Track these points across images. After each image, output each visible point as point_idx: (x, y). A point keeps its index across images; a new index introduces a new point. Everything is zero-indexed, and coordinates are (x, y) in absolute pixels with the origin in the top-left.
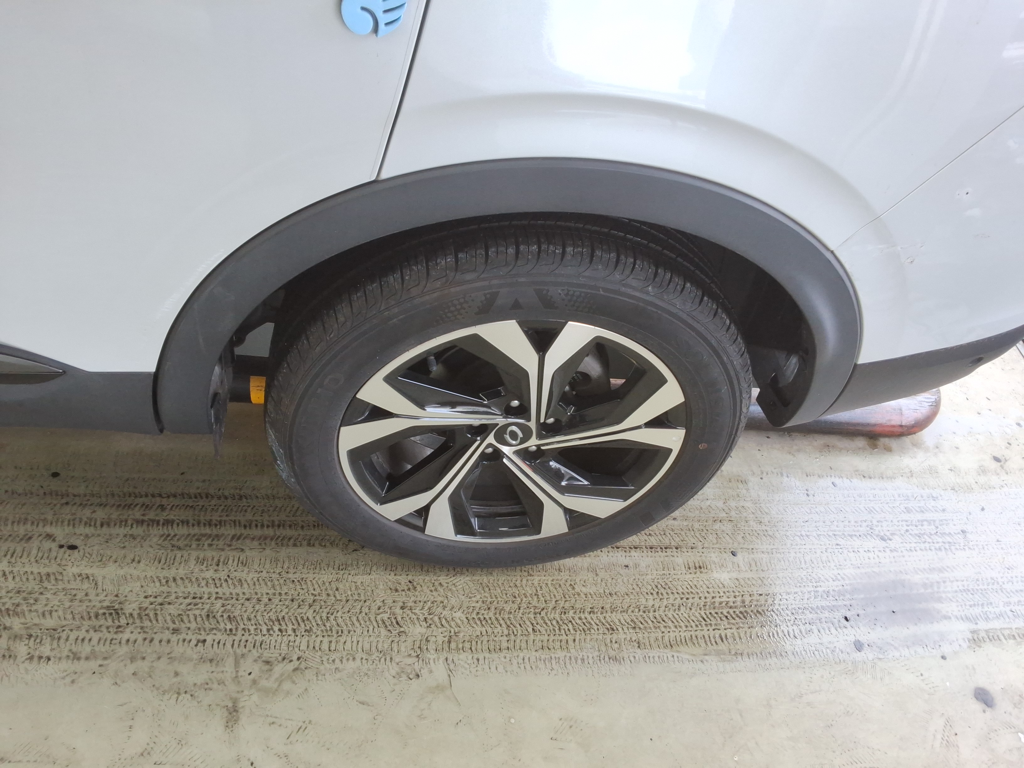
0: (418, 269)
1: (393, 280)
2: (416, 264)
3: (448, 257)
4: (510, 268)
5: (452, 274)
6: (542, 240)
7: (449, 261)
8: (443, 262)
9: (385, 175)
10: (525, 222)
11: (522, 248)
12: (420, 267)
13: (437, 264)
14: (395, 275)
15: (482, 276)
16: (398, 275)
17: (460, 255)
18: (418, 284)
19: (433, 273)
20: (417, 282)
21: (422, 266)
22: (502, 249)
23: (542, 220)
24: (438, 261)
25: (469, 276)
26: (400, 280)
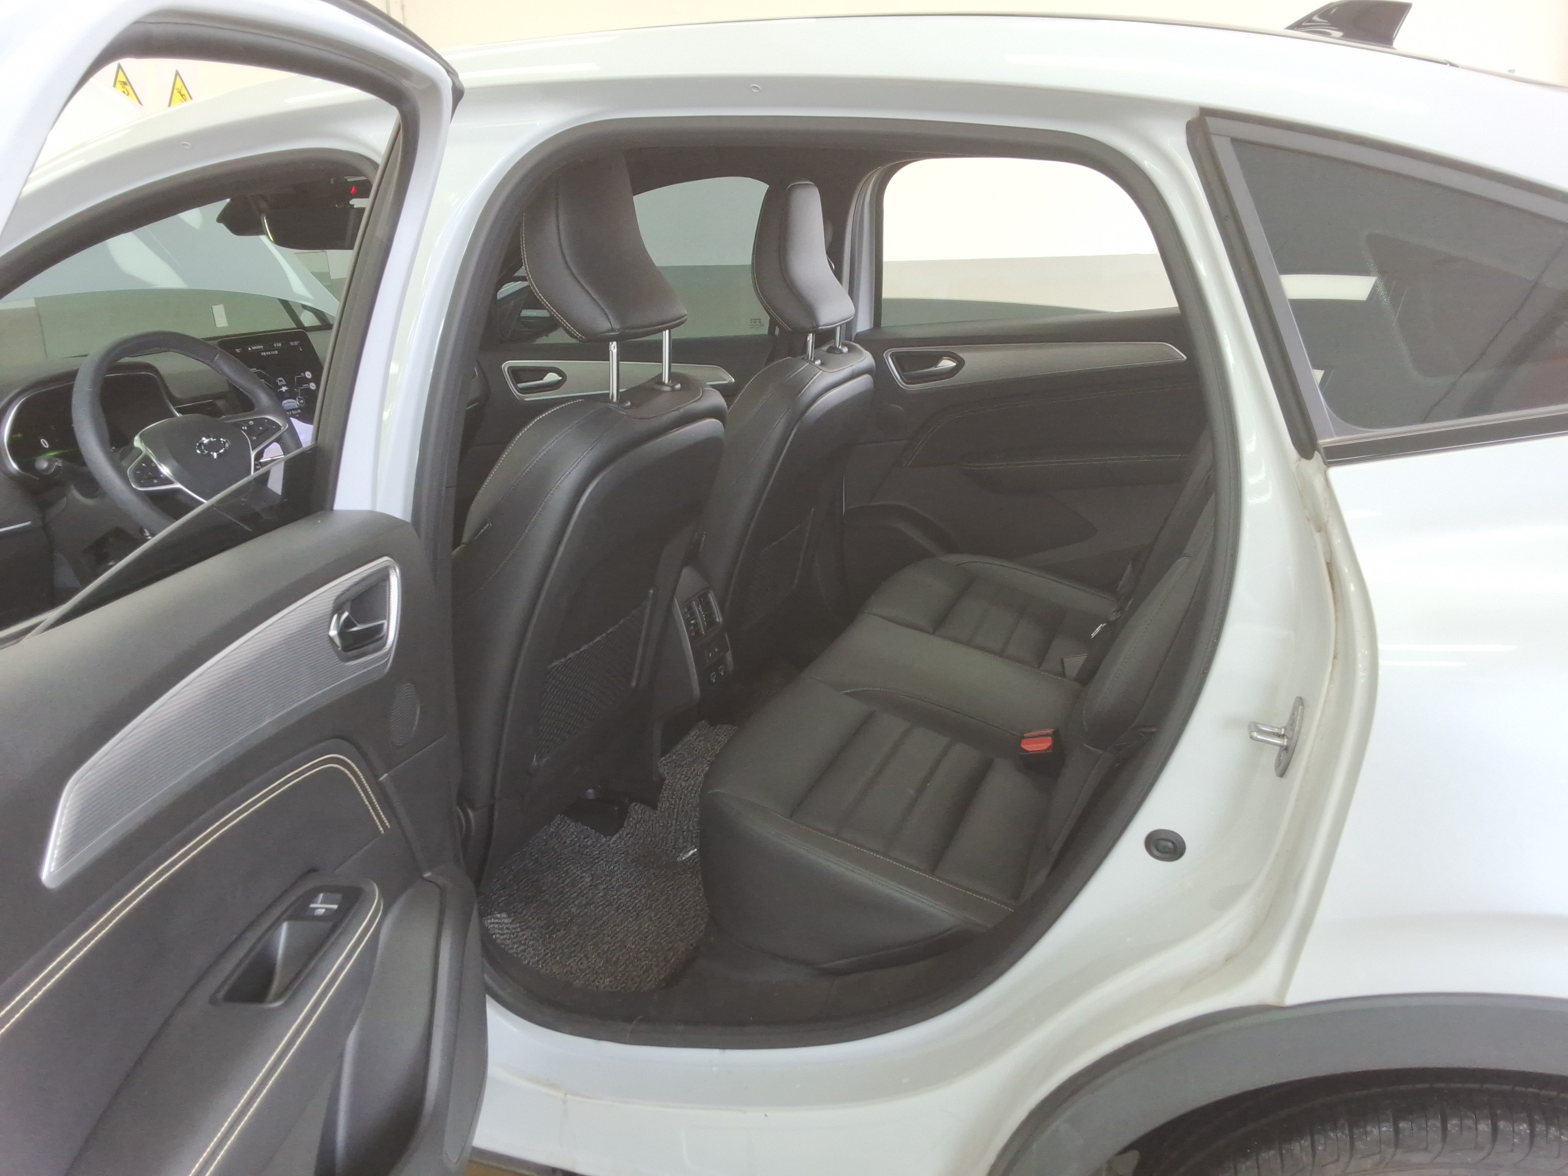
0: (1339, 1136)
1: (1299, 1148)
2: (1335, 1128)
3: (1384, 1124)
4: (1482, 1155)
5: (1391, 1151)
6: (1536, 1117)
7: (1386, 1131)
8: (1376, 1132)
9: (1291, 999)
10: (1507, 1088)
11: (1502, 1124)
12: (1339, 1134)
13: (1366, 1133)
14: (1303, 1142)
15: (1439, 1160)
16: (1306, 1143)
17: (1402, 1125)
18: (1337, 1160)
19: (1359, 1145)
20: (1335, 1158)
21: (1343, 1133)
22: (1469, 1122)
23: (1534, 1088)
24: (1369, 1128)
25: (1416, 1158)
26: (1310, 1150)
